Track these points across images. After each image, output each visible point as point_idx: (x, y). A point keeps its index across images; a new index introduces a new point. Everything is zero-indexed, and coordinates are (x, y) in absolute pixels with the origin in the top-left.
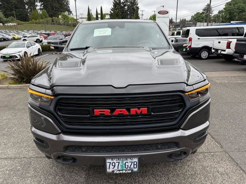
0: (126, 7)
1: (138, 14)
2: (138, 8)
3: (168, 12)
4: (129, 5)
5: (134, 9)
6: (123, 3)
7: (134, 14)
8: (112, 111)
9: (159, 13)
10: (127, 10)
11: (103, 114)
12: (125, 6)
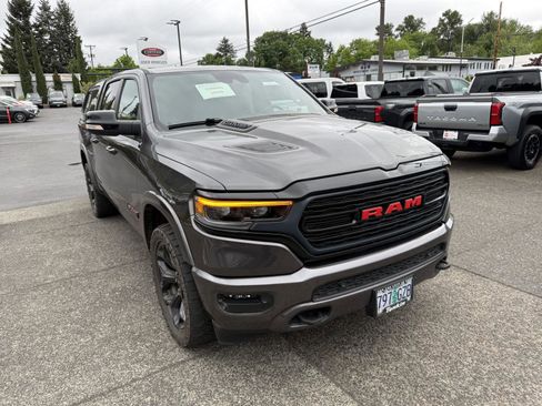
0: (47, 37)
1: (81, 53)
2: (78, 41)
3: (163, 53)
4: (54, 31)
5: (66, 41)
6: (35, 26)
7: (69, 52)
8: (385, 207)
9: (143, 52)
10: (51, 44)
11: (373, 216)
12: (42, 33)
